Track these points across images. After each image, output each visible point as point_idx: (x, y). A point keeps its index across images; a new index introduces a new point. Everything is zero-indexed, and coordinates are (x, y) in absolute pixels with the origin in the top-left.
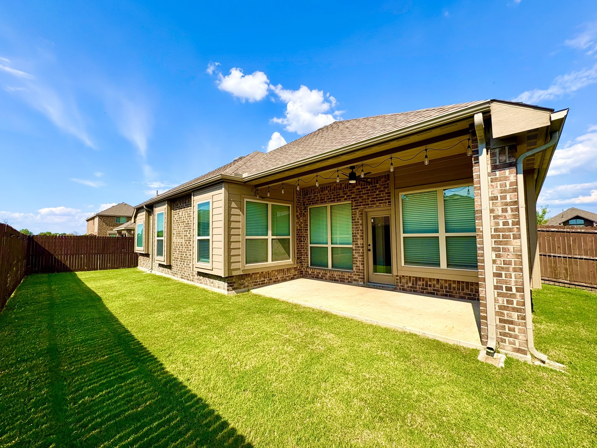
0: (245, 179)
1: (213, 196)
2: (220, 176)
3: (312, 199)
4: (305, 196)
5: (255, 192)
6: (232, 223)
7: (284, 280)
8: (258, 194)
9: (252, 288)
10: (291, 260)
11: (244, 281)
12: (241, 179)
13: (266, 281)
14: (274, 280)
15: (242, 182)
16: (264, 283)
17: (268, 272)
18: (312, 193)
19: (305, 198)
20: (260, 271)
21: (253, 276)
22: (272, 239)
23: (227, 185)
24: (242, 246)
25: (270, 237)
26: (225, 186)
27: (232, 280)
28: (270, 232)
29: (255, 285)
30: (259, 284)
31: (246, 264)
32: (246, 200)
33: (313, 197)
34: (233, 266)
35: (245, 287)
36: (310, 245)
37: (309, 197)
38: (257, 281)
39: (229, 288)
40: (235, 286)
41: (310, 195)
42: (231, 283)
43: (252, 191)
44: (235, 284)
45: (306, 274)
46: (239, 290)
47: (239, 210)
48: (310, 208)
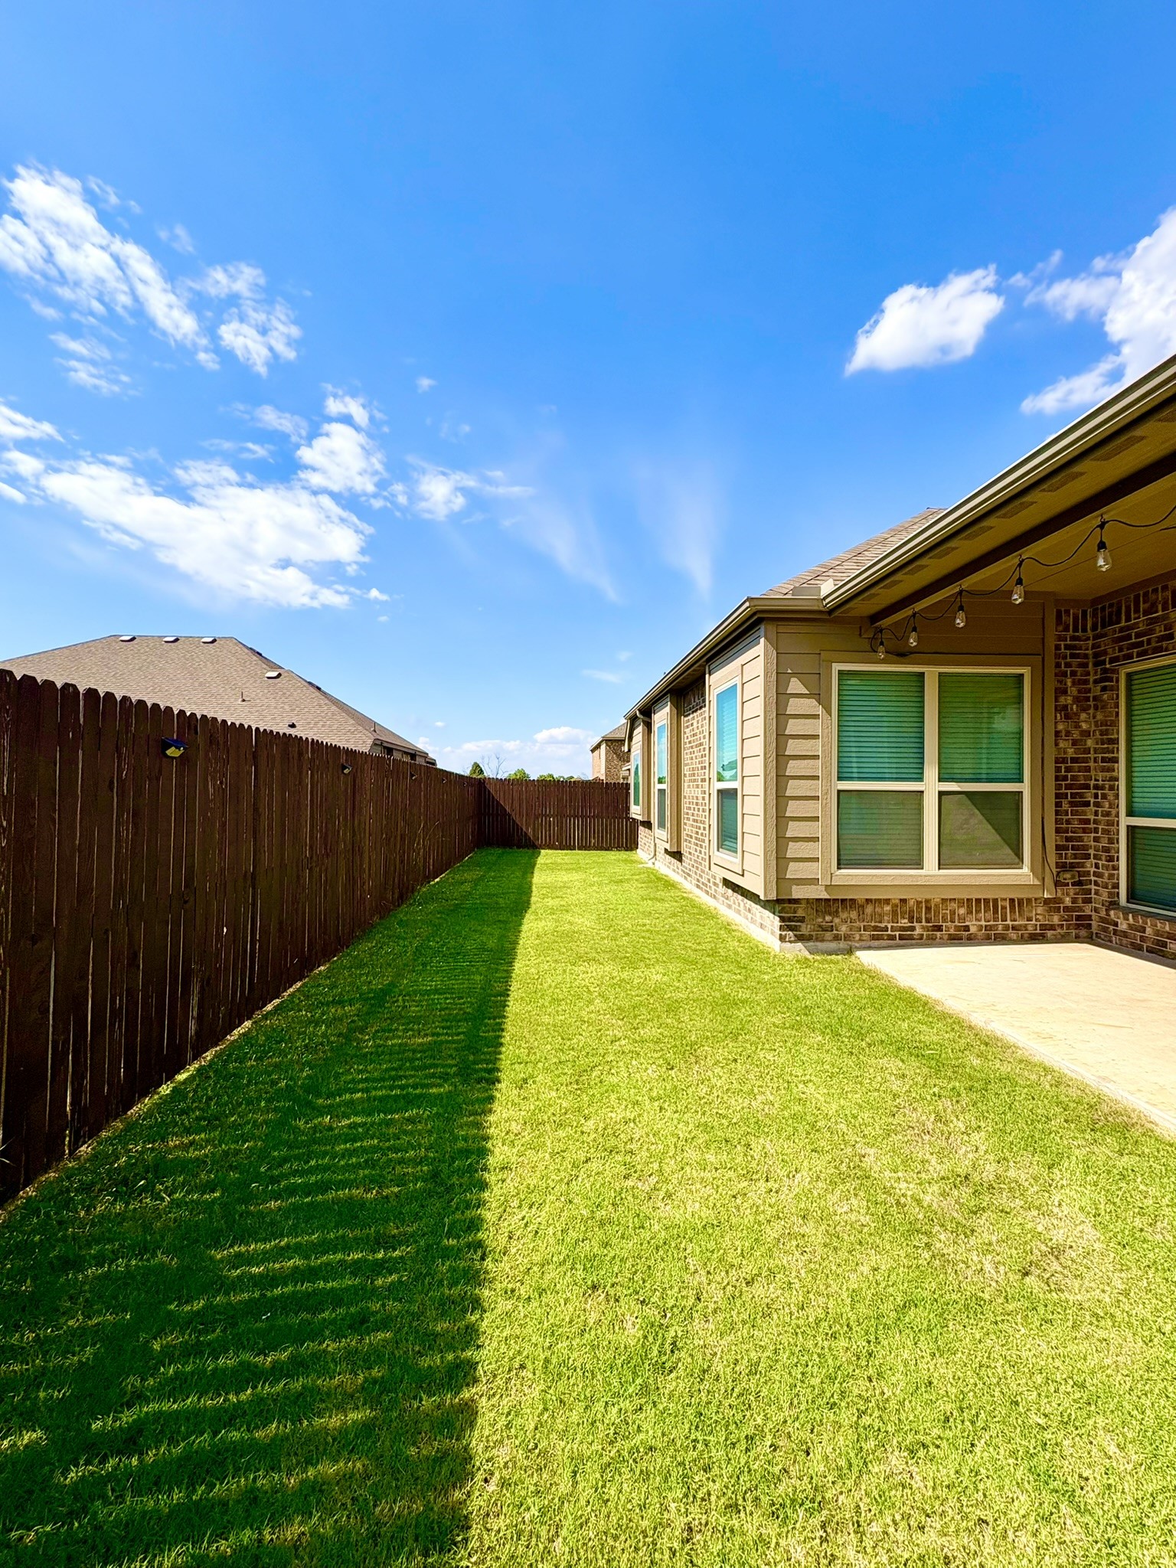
0: (828, 600)
1: (743, 665)
2: (747, 604)
3: (1138, 636)
4: (1103, 626)
5: (873, 638)
6: (790, 741)
7: (1000, 939)
8: (882, 643)
9: (863, 944)
10: (1026, 869)
11: (837, 920)
13: (918, 931)
14: (952, 931)
15: (821, 612)
16: (911, 938)
17: (927, 901)
18: (1137, 611)
19: (1105, 635)
20: (895, 896)
21: (869, 909)
22: (941, 794)
23: (772, 628)
24: (827, 810)
25: (931, 785)
26: (765, 632)
27: (795, 912)
28: (931, 772)
29: (874, 938)
30: (893, 938)
31: (838, 868)
32: (837, 667)
33: (1142, 628)
34: (794, 871)
35: (837, 938)
36: (1125, 821)
37: (1121, 630)
38: (883, 925)
39: (784, 933)
40: (805, 929)
41: (1128, 619)
42: (790, 919)
43: (860, 635)
44: (803, 925)
45: (1105, 930)
46: (818, 944)
47: (814, 702)
48: (1129, 676)
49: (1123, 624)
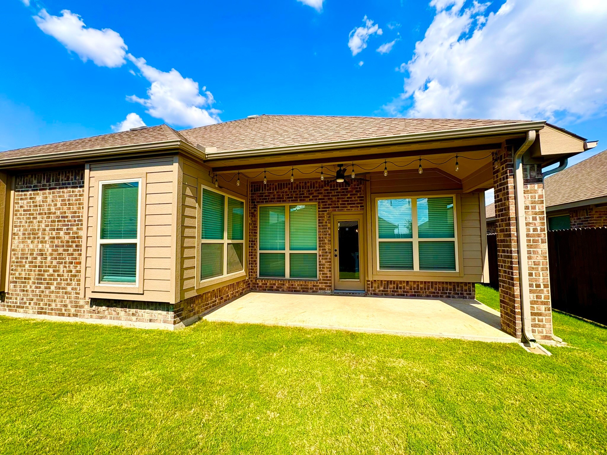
0: (209, 156)
1: (147, 173)
2: (179, 143)
3: (265, 196)
4: (255, 191)
5: (213, 178)
6: (186, 219)
7: (235, 298)
8: (216, 181)
9: (203, 313)
10: (244, 270)
11: (195, 305)
12: (203, 155)
13: (217, 301)
14: (225, 298)
15: (202, 160)
16: (215, 305)
17: (219, 288)
18: (265, 189)
19: (255, 194)
20: (211, 290)
21: (204, 297)
22: (228, 244)
23: (182, 160)
24: (196, 253)
25: (226, 241)
26: (179, 160)
27: (180, 306)
28: (226, 235)
29: (206, 309)
30: (210, 307)
31: (201, 280)
32: (203, 187)
33: (267, 194)
34: (187, 284)
35: (194, 314)
36: (259, 252)
37: (260, 193)
38: (208, 303)
39: (175, 319)
40: (184, 314)
41: (262, 191)
42: (178, 311)
43: (209, 175)
44: (183, 312)
45: (254, 287)
46: (188, 320)
47: (193, 201)
48: (260, 207)
49: (261, 192)
